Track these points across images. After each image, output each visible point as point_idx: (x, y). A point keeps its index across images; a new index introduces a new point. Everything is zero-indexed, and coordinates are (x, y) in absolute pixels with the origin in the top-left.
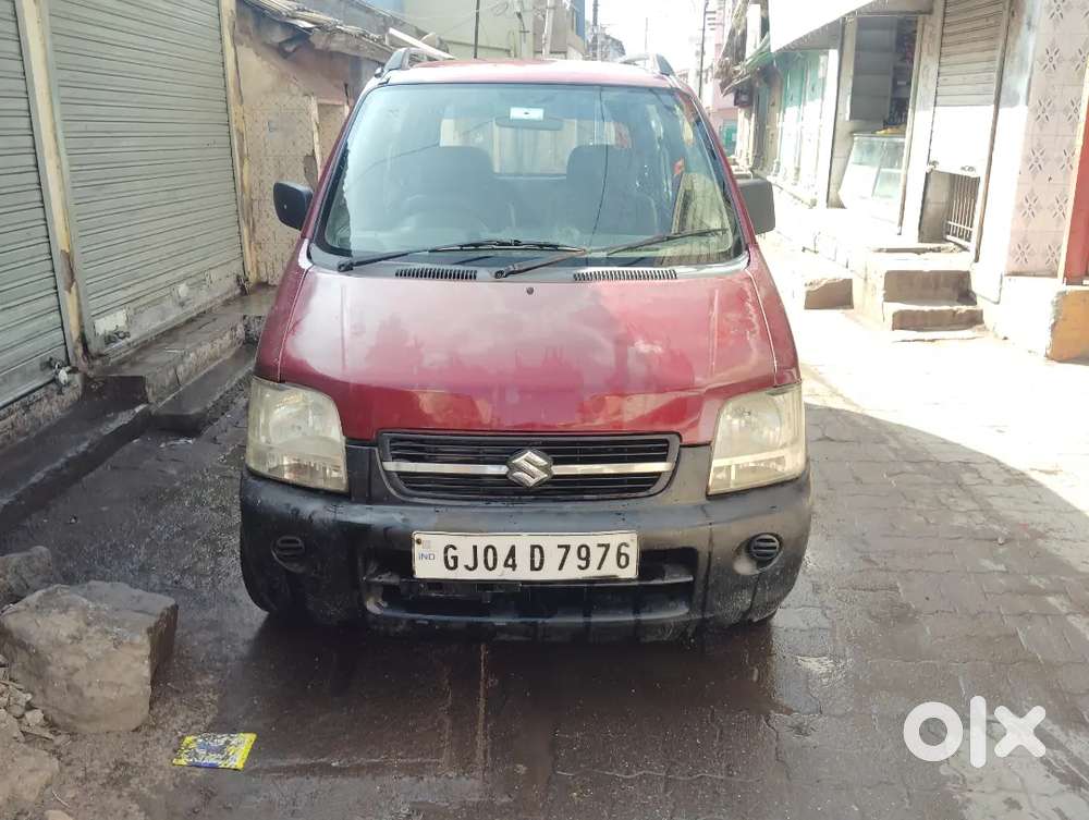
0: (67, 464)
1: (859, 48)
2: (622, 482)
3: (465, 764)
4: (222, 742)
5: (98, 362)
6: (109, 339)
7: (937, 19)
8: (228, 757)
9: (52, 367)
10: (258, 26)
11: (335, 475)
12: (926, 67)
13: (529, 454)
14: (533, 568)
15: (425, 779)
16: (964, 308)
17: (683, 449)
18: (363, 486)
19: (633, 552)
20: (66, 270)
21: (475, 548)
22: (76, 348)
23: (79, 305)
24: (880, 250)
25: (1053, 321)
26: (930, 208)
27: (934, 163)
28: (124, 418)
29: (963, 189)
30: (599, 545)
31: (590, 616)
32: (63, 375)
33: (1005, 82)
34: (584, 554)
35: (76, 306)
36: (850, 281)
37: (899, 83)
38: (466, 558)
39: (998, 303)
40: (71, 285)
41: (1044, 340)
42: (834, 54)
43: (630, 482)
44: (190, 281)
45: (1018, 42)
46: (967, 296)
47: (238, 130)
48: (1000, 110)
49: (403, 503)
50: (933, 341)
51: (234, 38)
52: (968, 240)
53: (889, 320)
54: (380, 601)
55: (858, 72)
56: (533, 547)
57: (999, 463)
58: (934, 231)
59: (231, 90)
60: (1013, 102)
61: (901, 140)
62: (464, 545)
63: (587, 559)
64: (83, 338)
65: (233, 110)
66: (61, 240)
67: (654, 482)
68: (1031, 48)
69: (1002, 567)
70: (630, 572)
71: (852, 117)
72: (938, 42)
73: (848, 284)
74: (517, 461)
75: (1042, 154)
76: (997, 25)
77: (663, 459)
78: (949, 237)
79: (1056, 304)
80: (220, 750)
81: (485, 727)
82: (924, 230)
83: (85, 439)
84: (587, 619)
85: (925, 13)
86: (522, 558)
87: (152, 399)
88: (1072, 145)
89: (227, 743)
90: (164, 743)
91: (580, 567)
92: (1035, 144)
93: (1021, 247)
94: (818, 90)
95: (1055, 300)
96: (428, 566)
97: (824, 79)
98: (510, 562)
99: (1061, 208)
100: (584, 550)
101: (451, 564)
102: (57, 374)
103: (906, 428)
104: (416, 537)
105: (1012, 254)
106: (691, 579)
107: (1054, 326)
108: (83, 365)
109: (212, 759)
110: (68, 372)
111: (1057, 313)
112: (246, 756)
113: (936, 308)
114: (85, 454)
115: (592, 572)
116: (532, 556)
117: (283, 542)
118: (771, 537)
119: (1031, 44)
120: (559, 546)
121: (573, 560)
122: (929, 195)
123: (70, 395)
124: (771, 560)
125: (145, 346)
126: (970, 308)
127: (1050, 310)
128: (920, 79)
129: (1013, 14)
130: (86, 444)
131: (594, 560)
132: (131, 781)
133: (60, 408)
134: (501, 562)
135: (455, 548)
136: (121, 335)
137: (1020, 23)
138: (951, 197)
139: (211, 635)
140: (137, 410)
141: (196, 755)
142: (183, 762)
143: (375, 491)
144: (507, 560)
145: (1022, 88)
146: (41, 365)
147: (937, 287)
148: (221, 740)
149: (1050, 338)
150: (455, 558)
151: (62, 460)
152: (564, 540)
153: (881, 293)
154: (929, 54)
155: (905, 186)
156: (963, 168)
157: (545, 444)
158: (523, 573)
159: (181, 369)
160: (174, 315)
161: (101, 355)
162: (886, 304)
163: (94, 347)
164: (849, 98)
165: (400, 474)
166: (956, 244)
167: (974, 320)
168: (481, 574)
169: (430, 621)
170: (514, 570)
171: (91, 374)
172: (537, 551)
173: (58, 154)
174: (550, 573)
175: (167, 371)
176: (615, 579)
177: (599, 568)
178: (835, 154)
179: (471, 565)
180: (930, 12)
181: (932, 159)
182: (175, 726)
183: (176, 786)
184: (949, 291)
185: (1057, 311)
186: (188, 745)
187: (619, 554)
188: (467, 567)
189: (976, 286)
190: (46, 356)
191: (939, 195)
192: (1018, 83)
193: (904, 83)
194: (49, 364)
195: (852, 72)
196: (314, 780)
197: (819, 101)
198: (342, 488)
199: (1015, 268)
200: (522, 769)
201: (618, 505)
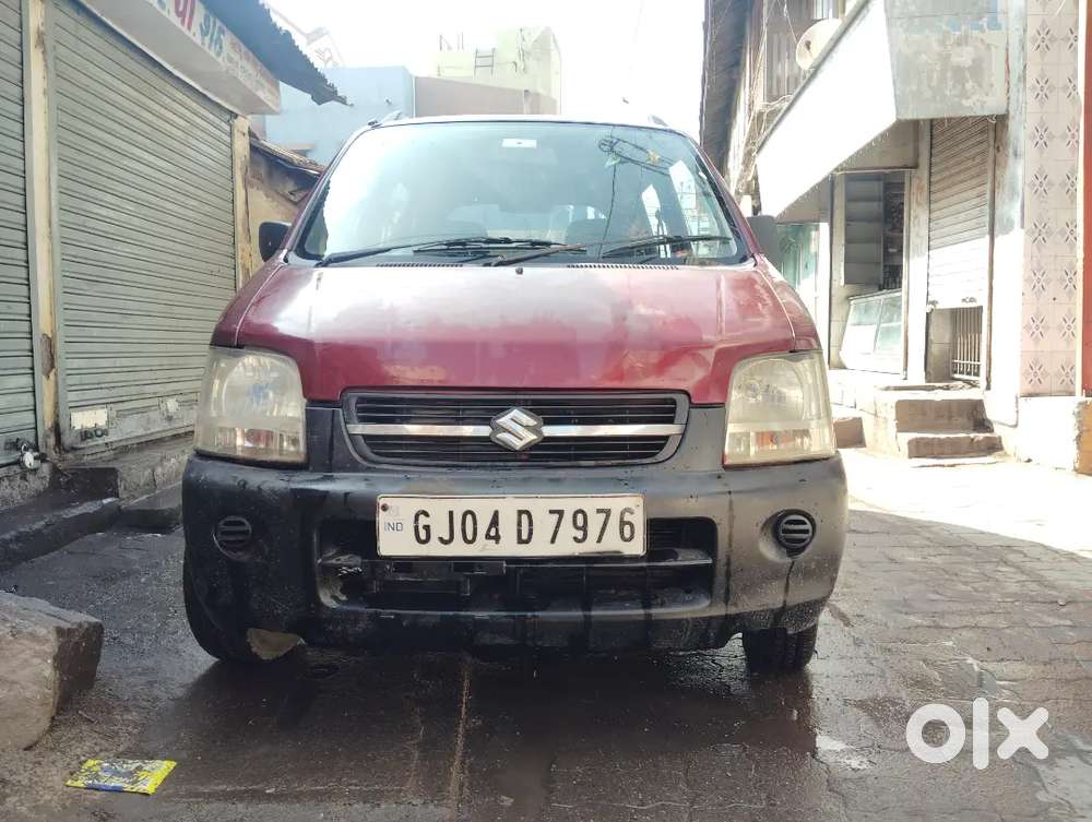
0: (18, 539)
1: (849, 219)
2: (624, 447)
3: (434, 790)
4: (133, 767)
5: (70, 456)
6: (86, 435)
7: (923, 171)
8: (136, 782)
9: (18, 449)
10: (270, 175)
11: (294, 451)
12: (916, 217)
13: (516, 413)
14: (520, 541)
15: (383, 806)
16: (981, 436)
17: (694, 411)
18: (324, 452)
19: (639, 520)
20: (46, 354)
21: (451, 513)
22: (47, 436)
23: (56, 393)
24: (887, 389)
25: (1077, 432)
26: (935, 349)
27: (934, 303)
28: (89, 507)
29: (966, 321)
30: (599, 511)
31: (590, 610)
32: (29, 459)
33: (997, 213)
34: (580, 522)
35: (53, 392)
36: (860, 419)
37: (891, 250)
38: (440, 529)
39: (1016, 426)
40: (50, 371)
41: (1070, 454)
42: (824, 227)
43: (633, 447)
44: (182, 398)
45: (1007, 172)
46: (982, 424)
47: (244, 266)
48: (996, 240)
49: (368, 469)
50: (953, 466)
51: (245, 181)
52: (977, 374)
53: (905, 449)
54: (338, 594)
55: (849, 241)
56: (520, 513)
57: (1042, 545)
58: (941, 370)
59: (240, 229)
60: (1008, 229)
61: (897, 294)
62: (439, 510)
63: (584, 529)
64: (57, 430)
65: (239, 245)
66: (44, 323)
67: (661, 447)
68: (1020, 178)
69: (1069, 623)
70: (637, 547)
71: (847, 282)
72: (926, 193)
73: (858, 422)
74: (501, 420)
75: (1043, 275)
76: (983, 162)
77: (670, 421)
78: (957, 376)
79: (1078, 415)
80: (130, 774)
81: (463, 762)
82: (930, 370)
83: (43, 519)
84: (587, 613)
85: (911, 168)
86: (507, 528)
87: (123, 494)
88: (1072, 266)
89: (139, 768)
90: (60, 766)
91: (575, 539)
92: (1035, 265)
93: (1034, 368)
94: (811, 267)
95: (1077, 410)
96: (395, 541)
97: (816, 255)
98: (493, 533)
99: (1069, 327)
100: (580, 517)
101: (423, 535)
102: (22, 455)
103: (939, 524)
104: (381, 502)
105: (1025, 374)
106: (710, 561)
107: (1079, 438)
108: (53, 455)
109: (116, 782)
110: (35, 458)
111: (1081, 424)
112: (159, 782)
113: (951, 436)
114: (39, 531)
115: (590, 547)
116: (519, 524)
117: (227, 524)
118: (803, 518)
119: (1020, 172)
120: (551, 512)
121: (567, 530)
122: (932, 337)
123: (36, 484)
124: (804, 548)
125: (123, 450)
126: (988, 435)
127: (1073, 421)
128: (912, 229)
129: (999, 151)
130: (42, 523)
131: (594, 530)
132: (8, 800)
133: (22, 495)
134: (482, 531)
135: (426, 514)
136: (99, 433)
137: (1007, 156)
138: (954, 337)
139: (144, 679)
140: (105, 501)
141: (97, 776)
142: (80, 784)
143: (338, 457)
144: (489, 530)
145: (1016, 214)
146: (6, 443)
147: (950, 417)
148: (132, 765)
149: (1077, 451)
150: (427, 528)
151: (13, 533)
152: (557, 504)
153: (892, 424)
154: (919, 204)
155: (906, 332)
156: (964, 300)
157: (535, 402)
158: (509, 547)
159: (159, 470)
160: (159, 427)
161: (74, 449)
162: (899, 434)
163: (67, 440)
164: (843, 264)
165: (366, 437)
166: (965, 381)
167: (993, 447)
168: (458, 549)
169: (396, 615)
170: (497, 542)
171: (61, 466)
172: (524, 517)
173: (51, 238)
174: (539, 548)
175: (145, 469)
176: (617, 557)
177: (599, 541)
178: (833, 319)
179: (447, 537)
180: (916, 166)
181: (930, 299)
182: (79, 751)
183: (64, 807)
184: (962, 420)
185: (1079, 422)
186: (89, 767)
187: (623, 523)
188: (441, 539)
189: (991, 413)
190: (14, 436)
191: (942, 334)
192: (1011, 210)
193: (895, 250)
194: (15, 445)
195: (843, 242)
196: (241, 806)
197: (812, 275)
198: (300, 459)
199: (1030, 389)
200: (508, 801)
201: (619, 473)
